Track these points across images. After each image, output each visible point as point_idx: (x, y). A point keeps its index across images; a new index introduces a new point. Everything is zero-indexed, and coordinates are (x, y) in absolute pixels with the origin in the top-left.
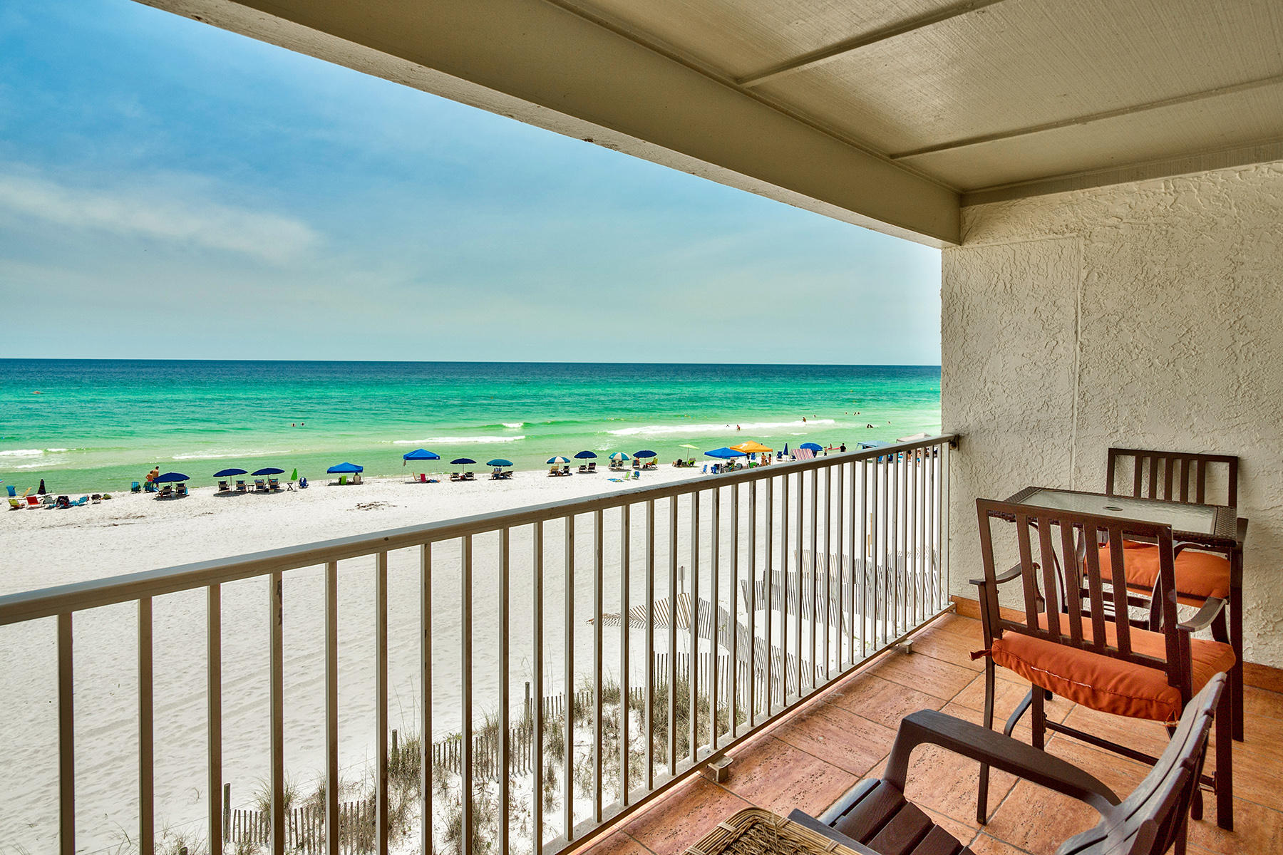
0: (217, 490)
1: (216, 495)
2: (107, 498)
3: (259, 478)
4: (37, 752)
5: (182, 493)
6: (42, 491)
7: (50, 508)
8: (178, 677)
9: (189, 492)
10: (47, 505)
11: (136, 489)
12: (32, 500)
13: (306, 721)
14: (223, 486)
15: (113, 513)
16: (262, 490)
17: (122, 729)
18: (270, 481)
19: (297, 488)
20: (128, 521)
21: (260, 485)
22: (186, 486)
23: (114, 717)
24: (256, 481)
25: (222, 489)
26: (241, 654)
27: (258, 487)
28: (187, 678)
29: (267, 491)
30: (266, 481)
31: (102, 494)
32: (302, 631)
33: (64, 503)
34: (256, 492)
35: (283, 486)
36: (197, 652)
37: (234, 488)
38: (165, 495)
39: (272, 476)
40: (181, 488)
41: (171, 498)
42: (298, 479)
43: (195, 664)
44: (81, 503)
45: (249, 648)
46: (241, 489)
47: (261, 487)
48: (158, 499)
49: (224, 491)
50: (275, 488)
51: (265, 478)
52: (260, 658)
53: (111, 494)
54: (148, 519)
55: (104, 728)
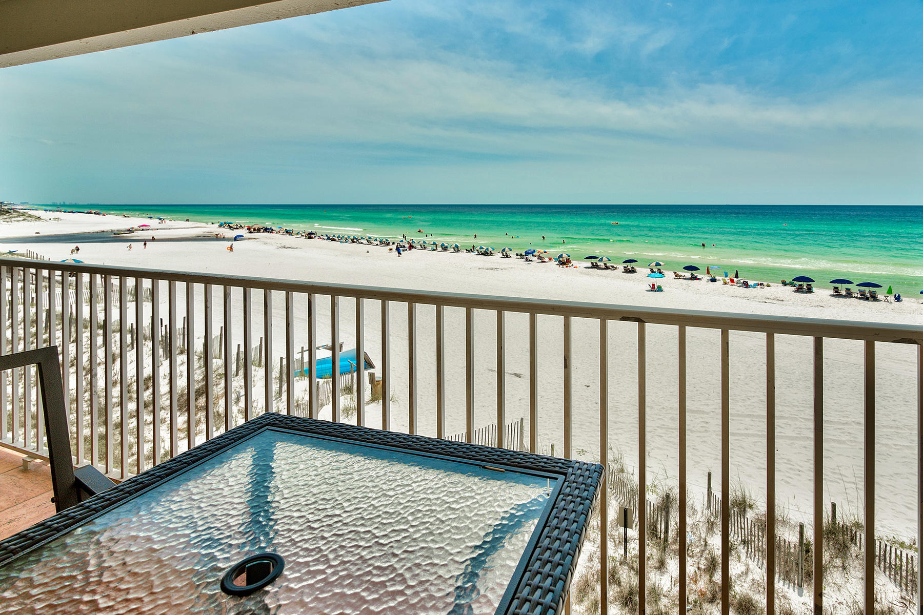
0: (832, 292)
1: (831, 295)
2: (768, 286)
3: (862, 288)
4: (663, 408)
5: (810, 290)
6: (737, 276)
7: (740, 286)
8: (743, 400)
9: (814, 290)
10: (739, 285)
11: (784, 283)
12: (732, 281)
14: (836, 290)
15: (768, 295)
16: (864, 297)
17: (702, 415)
18: (870, 292)
19: (893, 301)
20: (773, 302)
21: (863, 294)
22: (812, 286)
23: (702, 407)
24: (859, 290)
25: (836, 292)
26: (786, 401)
27: (861, 295)
28: (748, 402)
29: (867, 299)
30: (867, 291)
31: (765, 284)
32: (835, 403)
33: (746, 285)
34: (859, 299)
35: (880, 297)
37: (844, 293)
38: (799, 290)
39: (872, 289)
40: (809, 287)
41: (803, 292)
42: (894, 294)
43: (757, 396)
44: (755, 286)
45: (794, 399)
46: (849, 295)
47: (864, 295)
48: (795, 291)
49: (837, 294)
50: (874, 298)
51: (867, 289)
52: (797, 409)
53: (770, 284)
54: (784, 303)
55: (694, 411)
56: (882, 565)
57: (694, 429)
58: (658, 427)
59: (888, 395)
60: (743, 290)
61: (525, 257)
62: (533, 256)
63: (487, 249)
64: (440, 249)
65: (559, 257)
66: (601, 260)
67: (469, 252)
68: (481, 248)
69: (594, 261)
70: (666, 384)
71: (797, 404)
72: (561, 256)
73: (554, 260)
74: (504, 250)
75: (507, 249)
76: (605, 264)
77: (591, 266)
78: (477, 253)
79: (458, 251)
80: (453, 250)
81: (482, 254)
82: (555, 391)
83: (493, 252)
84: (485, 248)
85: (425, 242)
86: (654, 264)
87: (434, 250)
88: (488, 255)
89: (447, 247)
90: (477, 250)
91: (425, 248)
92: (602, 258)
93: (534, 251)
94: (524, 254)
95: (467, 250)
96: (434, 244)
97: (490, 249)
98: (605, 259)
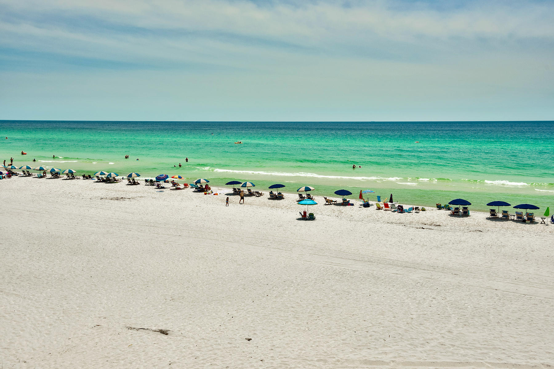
0: (488, 215)
1: (488, 219)
2: (423, 210)
3: (519, 210)
4: (338, 361)
5: (466, 214)
6: (391, 201)
7: (394, 211)
8: (422, 344)
9: (471, 213)
10: (393, 210)
11: (439, 207)
12: (386, 206)
14: (493, 213)
15: (424, 220)
16: (521, 220)
18: (528, 214)
19: (549, 223)
20: (431, 227)
21: (520, 216)
22: (469, 209)
23: (380, 357)
24: (516, 213)
25: (492, 215)
26: (467, 343)
27: (518, 218)
28: (428, 347)
29: (524, 221)
30: (524, 213)
31: (420, 207)
32: (517, 342)
33: (401, 210)
34: (516, 221)
35: (537, 219)
36: (440, 330)
37: (500, 215)
38: (455, 214)
39: (529, 211)
40: (466, 210)
41: (459, 216)
42: (550, 216)
43: (436, 339)
44: (409, 211)
45: (474, 340)
46: (506, 217)
47: (521, 218)
48: (451, 215)
49: (494, 217)
50: (531, 220)
51: (524, 211)
52: (479, 351)
53: (426, 208)
54: (442, 228)
55: (373, 361)
60: (397, 215)
61: (156, 183)
62: (165, 182)
63: (110, 175)
64: (49, 175)
65: (196, 183)
66: (245, 185)
67: (87, 178)
68: (102, 174)
69: (237, 186)
70: (336, 330)
71: (479, 345)
72: (199, 182)
73: (190, 186)
74: (130, 176)
75: (134, 175)
76: (249, 190)
77: (232, 192)
78: (96, 180)
79: (73, 178)
80: (66, 177)
81: (104, 181)
82: (210, 348)
83: (117, 178)
84: (107, 174)
85: (28, 168)
86: (303, 189)
87: (41, 177)
88: (110, 183)
89: (57, 173)
90: (97, 177)
91: (29, 175)
92: (245, 184)
93: (167, 177)
94: (154, 179)
95: (84, 176)
96: (41, 169)
97: (113, 175)
98: (248, 184)
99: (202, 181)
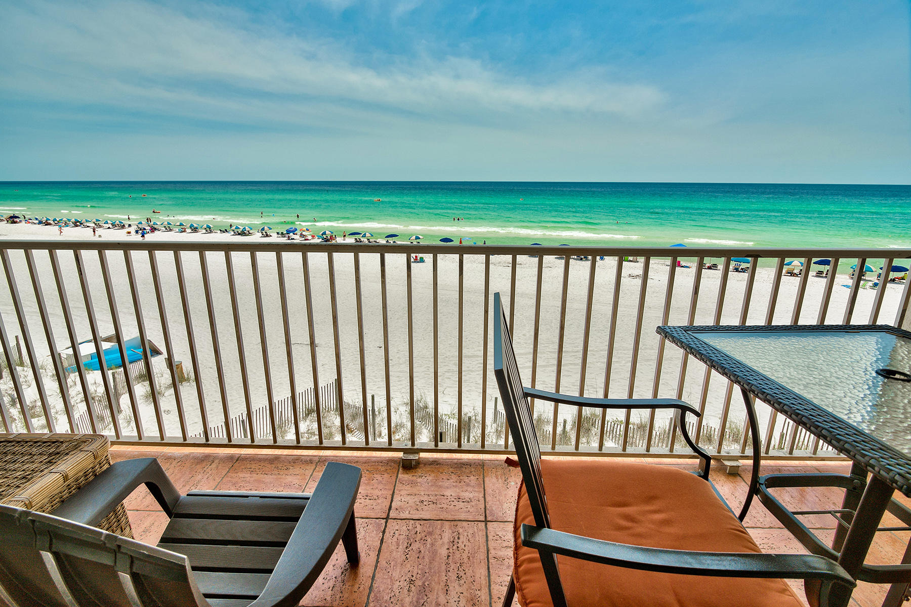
13: (549, 383)
16: (579, 258)
17: (477, 359)
19: (598, 260)
21: (578, 256)
29: (581, 259)
34: (576, 259)
35: (590, 257)
36: (518, 334)
50: (586, 258)
52: (543, 345)
54: (522, 266)
56: (611, 437)
57: (473, 369)
58: (445, 372)
59: (600, 329)
61: (287, 235)
62: (294, 234)
63: (245, 228)
64: (189, 230)
65: (322, 235)
66: (364, 236)
67: (224, 232)
68: (237, 228)
69: (357, 237)
70: (444, 338)
71: (543, 342)
72: (324, 233)
73: (317, 237)
74: (263, 229)
75: (266, 228)
76: (368, 239)
77: (354, 241)
78: (233, 233)
79: (211, 232)
80: (204, 231)
81: (239, 234)
83: (251, 232)
84: (242, 228)
85: (169, 224)
86: (414, 237)
87: (182, 232)
88: (245, 235)
89: (196, 228)
90: (233, 231)
91: (171, 230)
92: (365, 234)
93: (296, 230)
94: (285, 232)
95: (221, 231)
96: (181, 225)
97: (247, 229)
98: (368, 235)
99: (327, 232)
